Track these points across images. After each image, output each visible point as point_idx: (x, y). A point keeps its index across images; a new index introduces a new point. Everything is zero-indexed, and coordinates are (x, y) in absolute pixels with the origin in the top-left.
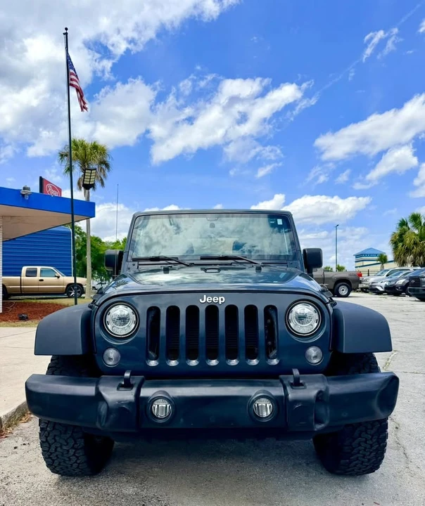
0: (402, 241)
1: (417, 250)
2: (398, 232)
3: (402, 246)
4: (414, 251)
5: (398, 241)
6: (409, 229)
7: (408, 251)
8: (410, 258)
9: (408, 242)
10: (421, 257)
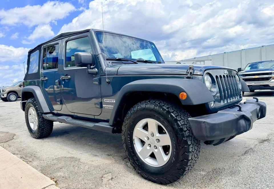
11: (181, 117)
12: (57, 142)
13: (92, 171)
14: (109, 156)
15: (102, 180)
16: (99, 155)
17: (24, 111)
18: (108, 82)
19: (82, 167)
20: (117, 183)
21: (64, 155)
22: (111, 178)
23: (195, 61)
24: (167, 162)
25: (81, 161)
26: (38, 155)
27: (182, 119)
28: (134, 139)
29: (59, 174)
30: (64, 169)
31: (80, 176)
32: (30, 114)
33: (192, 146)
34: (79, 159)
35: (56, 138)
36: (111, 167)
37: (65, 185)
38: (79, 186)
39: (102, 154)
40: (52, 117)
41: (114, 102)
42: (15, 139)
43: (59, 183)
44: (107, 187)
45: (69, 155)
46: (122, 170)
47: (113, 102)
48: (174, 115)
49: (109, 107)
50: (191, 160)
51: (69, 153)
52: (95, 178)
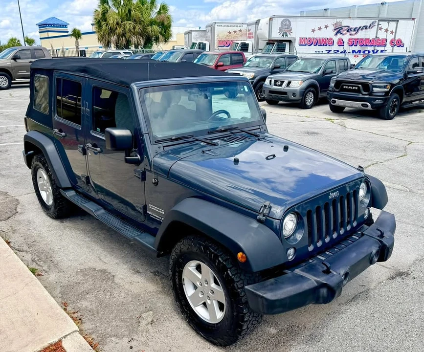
0: (105, 20)
1: (119, 30)
2: (100, 10)
3: (106, 25)
4: (117, 31)
5: (101, 20)
6: (110, 7)
7: (112, 31)
8: (114, 38)
9: (111, 22)
10: (124, 38)
11: (240, 277)
12: (84, 231)
13: (129, 304)
14: (156, 275)
15: (139, 322)
16: (141, 271)
17: (30, 168)
18: (154, 183)
19: (116, 293)
20: (157, 331)
21: (92, 264)
22: (151, 320)
23: (377, 21)
24: (219, 321)
25: (116, 280)
26: (56, 259)
27: (241, 279)
28: (184, 279)
29: (85, 304)
30: (92, 294)
31: (112, 312)
32: (41, 177)
33: (249, 315)
34: (114, 276)
35: (82, 221)
36: (154, 300)
37: (91, 327)
38: (109, 330)
39: (147, 270)
40: (74, 196)
41: (163, 213)
42: (20, 213)
43: (84, 321)
44: (143, 337)
45: (100, 266)
46: (168, 308)
47: (161, 212)
48: (231, 273)
49: (156, 217)
50: (246, 330)
51: (100, 259)
52: (131, 317)
